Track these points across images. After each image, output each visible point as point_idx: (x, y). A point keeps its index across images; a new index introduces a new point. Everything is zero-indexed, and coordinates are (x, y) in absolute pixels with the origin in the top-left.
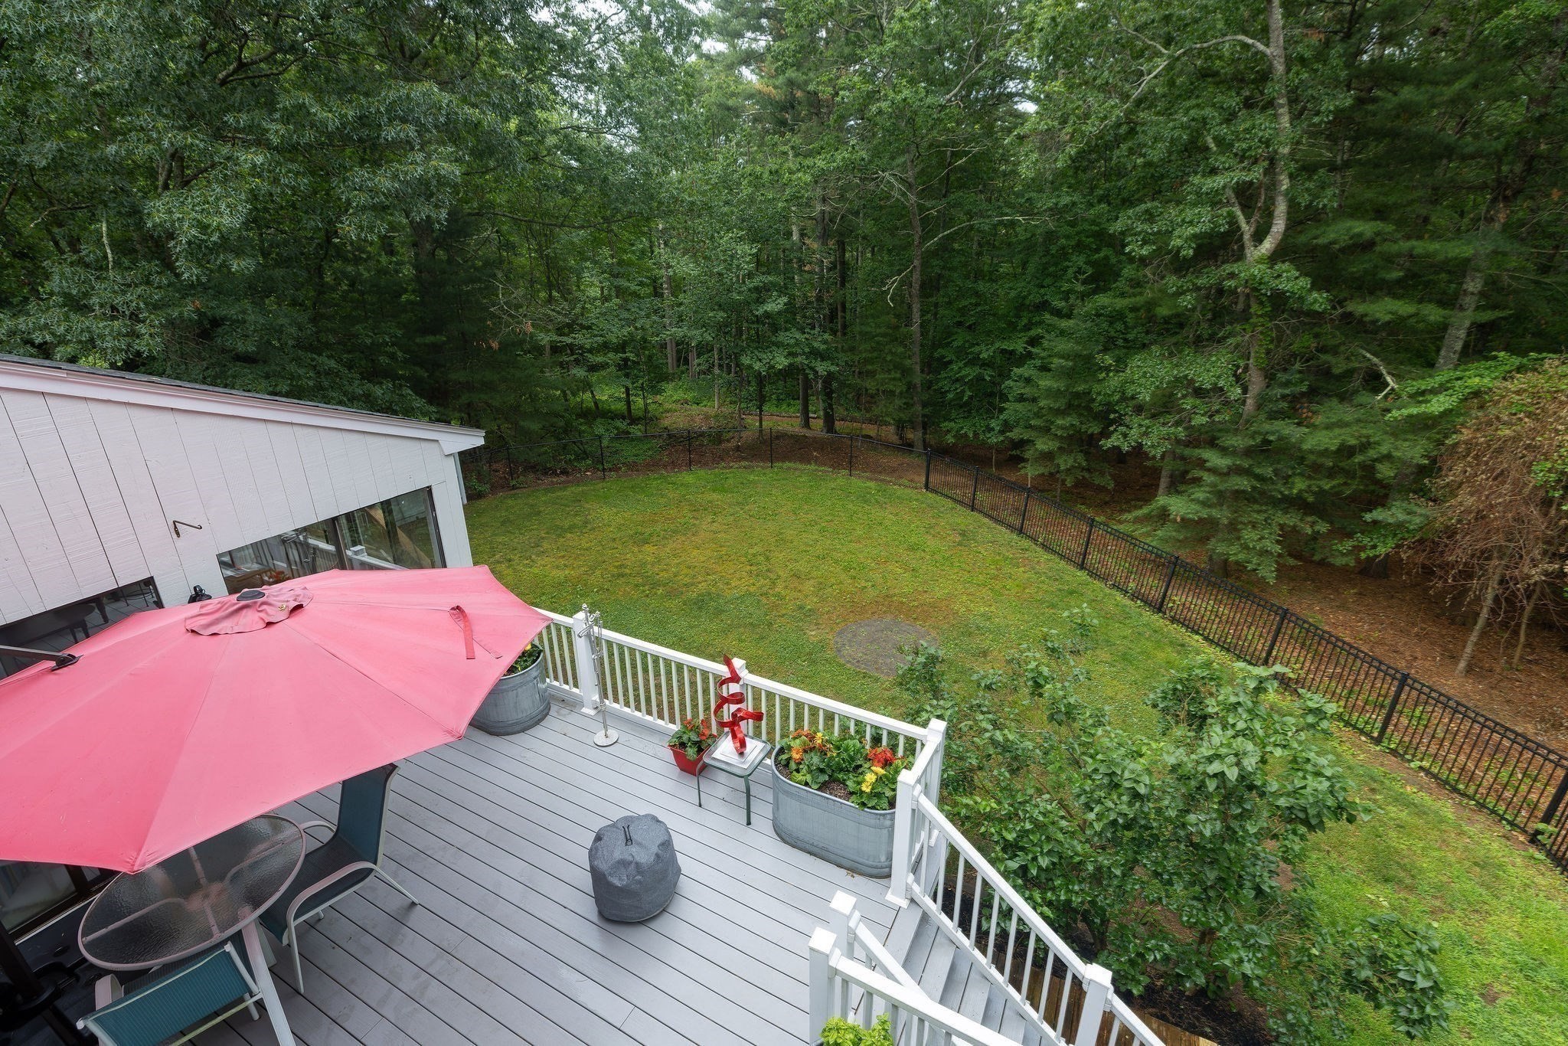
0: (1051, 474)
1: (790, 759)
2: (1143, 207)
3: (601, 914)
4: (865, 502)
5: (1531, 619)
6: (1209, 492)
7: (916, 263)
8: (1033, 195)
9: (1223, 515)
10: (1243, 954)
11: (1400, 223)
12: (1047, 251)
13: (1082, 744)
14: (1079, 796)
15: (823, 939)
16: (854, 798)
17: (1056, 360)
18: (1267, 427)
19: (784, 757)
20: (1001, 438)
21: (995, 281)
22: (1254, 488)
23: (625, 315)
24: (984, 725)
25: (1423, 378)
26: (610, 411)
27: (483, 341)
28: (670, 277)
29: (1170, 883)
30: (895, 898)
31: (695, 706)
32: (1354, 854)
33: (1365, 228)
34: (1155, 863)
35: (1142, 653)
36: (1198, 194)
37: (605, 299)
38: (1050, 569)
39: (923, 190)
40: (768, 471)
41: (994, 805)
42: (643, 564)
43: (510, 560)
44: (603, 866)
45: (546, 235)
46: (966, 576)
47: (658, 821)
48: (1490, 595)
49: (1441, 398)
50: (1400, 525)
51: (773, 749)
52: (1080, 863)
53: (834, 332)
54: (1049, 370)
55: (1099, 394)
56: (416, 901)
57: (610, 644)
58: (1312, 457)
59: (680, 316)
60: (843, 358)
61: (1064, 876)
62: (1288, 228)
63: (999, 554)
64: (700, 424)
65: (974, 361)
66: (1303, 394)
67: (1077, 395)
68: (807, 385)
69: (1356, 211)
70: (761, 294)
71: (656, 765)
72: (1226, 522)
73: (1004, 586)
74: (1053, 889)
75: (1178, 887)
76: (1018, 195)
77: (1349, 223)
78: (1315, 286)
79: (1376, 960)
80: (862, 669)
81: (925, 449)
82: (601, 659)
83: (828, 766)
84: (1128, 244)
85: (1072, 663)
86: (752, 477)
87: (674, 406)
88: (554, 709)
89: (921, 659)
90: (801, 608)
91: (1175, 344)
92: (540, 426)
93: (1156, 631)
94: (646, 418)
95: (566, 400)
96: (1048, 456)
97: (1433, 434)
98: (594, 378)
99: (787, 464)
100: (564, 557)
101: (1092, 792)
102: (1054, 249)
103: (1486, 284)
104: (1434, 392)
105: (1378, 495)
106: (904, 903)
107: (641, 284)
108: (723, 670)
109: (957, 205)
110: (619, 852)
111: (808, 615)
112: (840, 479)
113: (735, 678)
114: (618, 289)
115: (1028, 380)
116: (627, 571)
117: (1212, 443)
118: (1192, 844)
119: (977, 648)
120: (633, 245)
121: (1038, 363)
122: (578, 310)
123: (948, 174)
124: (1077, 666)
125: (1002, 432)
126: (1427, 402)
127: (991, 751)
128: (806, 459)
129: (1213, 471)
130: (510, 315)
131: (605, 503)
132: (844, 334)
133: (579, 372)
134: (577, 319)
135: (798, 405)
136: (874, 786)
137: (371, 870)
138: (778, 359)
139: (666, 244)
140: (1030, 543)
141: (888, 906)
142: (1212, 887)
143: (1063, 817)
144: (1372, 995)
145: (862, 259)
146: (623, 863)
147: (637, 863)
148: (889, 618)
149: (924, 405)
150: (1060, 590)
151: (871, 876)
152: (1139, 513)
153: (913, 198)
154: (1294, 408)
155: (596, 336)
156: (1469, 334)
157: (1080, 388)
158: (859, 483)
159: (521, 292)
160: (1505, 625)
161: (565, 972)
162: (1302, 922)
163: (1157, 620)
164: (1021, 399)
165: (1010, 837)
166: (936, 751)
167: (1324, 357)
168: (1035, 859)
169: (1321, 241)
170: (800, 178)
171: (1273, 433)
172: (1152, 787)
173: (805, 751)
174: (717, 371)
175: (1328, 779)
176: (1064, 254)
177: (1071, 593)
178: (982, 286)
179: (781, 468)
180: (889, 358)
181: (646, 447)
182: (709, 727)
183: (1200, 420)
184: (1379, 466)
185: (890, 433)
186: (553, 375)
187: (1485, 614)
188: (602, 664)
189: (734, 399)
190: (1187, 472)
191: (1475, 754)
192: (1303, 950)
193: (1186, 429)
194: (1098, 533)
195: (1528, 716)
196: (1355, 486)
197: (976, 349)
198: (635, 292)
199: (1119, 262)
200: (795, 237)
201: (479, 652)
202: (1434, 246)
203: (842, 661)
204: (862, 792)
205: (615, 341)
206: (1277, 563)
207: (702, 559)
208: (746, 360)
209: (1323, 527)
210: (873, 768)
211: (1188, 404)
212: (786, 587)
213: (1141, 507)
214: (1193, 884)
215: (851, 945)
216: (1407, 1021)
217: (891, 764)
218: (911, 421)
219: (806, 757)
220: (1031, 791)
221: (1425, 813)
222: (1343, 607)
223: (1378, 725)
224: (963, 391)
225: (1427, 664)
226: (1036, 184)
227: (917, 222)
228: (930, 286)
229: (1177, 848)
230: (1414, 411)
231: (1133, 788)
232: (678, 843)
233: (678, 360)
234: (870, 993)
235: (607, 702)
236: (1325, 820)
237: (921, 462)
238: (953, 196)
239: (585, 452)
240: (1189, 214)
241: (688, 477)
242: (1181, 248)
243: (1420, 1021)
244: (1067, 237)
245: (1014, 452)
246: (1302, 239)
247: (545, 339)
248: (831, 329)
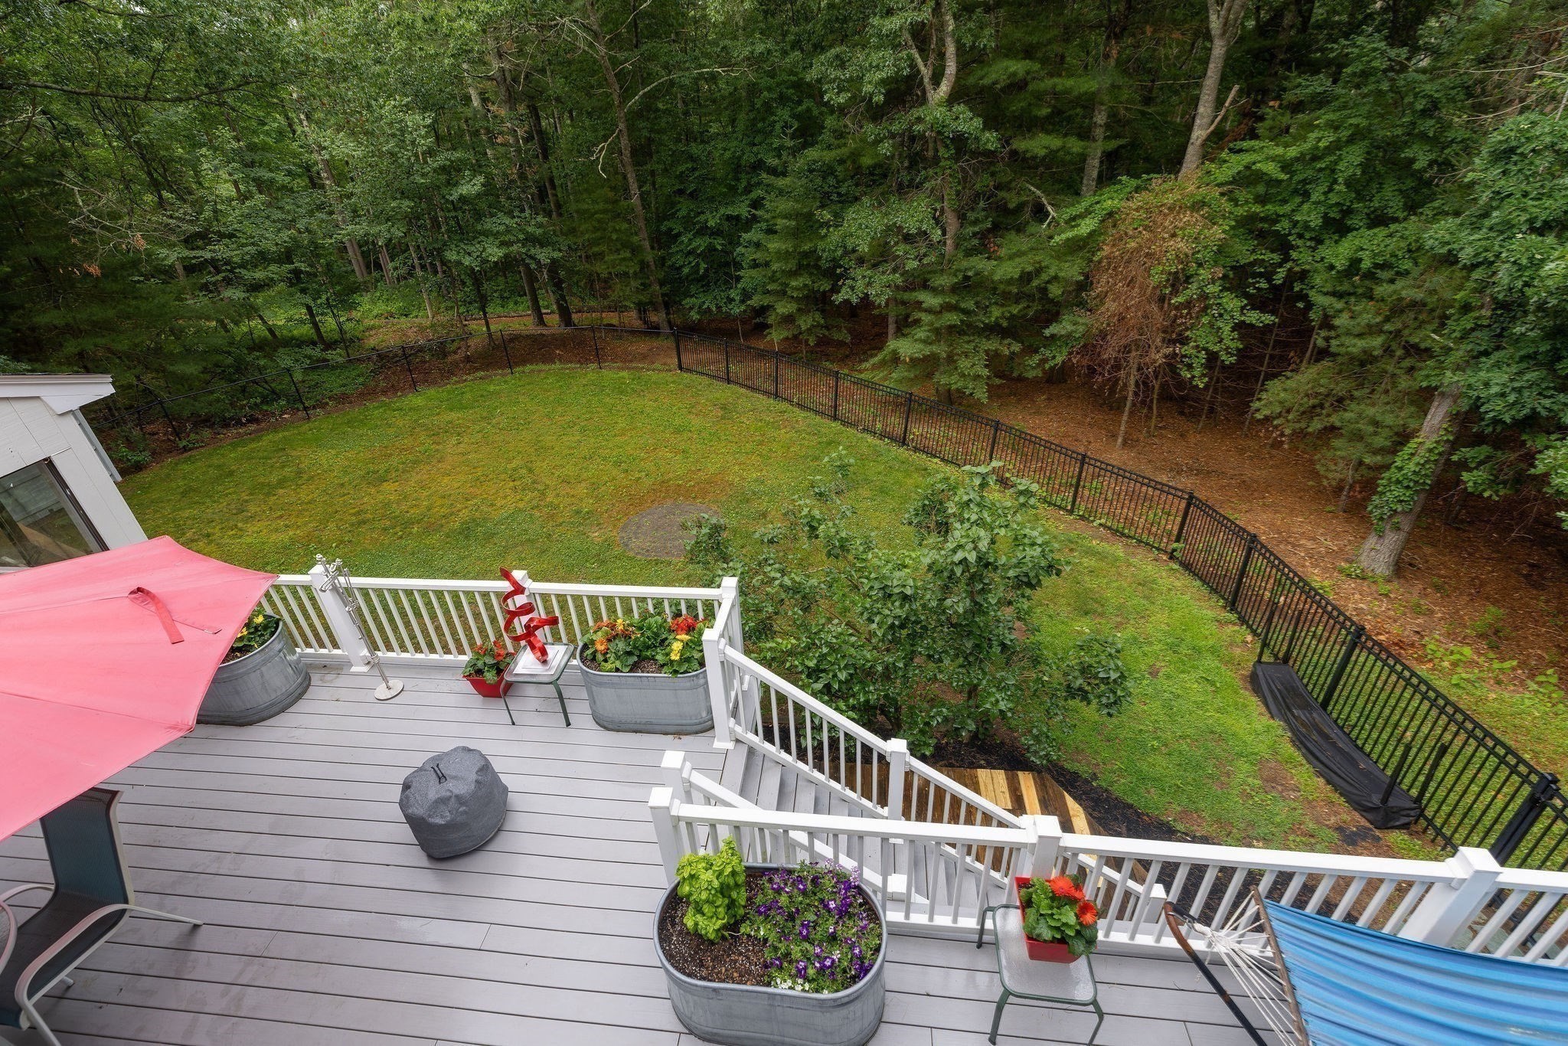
0: (795, 337)
1: (596, 651)
2: (834, 51)
3: (431, 857)
4: (621, 393)
5: (1159, 395)
6: (928, 331)
7: (621, 126)
8: (727, 42)
9: (941, 350)
10: (998, 696)
11: (1044, 61)
12: (753, 105)
13: (860, 570)
14: (862, 614)
15: (660, 796)
16: (665, 669)
17: (779, 221)
18: (965, 264)
19: (589, 652)
20: (743, 308)
21: (708, 143)
22: (962, 321)
23: (278, 215)
24: (773, 574)
25: (1073, 205)
26: (293, 338)
27: (73, 265)
28: (327, 162)
29: (940, 660)
30: (722, 744)
31: (482, 631)
32: (1063, 601)
33: (1017, 67)
34: (928, 648)
35: (895, 483)
36: (880, 36)
37: (244, 197)
38: (808, 426)
39: (611, 40)
40: (509, 378)
41: (794, 641)
42: (387, 505)
43: (208, 535)
44: (418, 811)
45: (125, 115)
46: (735, 447)
47: (470, 750)
48: (1132, 382)
49: (1087, 221)
50: (1069, 335)
51: (576, 648)
52: (872, 666)
53: (549, 214)
54: (775, 232)
55: (824, 251)
56: (198, 922)
57: (365, 592)
58: (1002, 287)
59: (355, 211)
60: (564, 242)
61: (860, 682)
62: (958, 71)
63: (761, 420)
64: (414, 338)
65: (703, 231)
66: (989, 230)
67: (806, 255)
68: (532, 278)
69: (1008, 51)
70: (451, 173)
71: (452, 700)
72: (944, 355)
73: (771, 450)
74: (853, 696)
75: (947, 662)
76: (715, 43)
77: (1006, 63)
78: (987, 127)
79: (1085, 670)
80: (653, 557)
81: (671, 329)
82: (359, 608)
83: (635, 647)
84: (826, 92)
85: (839, 502)
86: (492, 388)
87: (376, 322)
88: (315, 679)
89: (705, 531)
90: (578, 512)
91: (882, 194)
92: (200, 368)
93: (903, 462)
94: (344, 341)
95: (227, 331)
96: (789, 319)
97: (1084, 253)
98: (259, 299)
99: (528, 368)
100: (281, 517)
101: (872, 607)
102: (758, 104)
103: (1109, 117)
104: (1082, 216)
105: (1051, 313)
106: (730, 745)
107: (289, 173)
108: (505, 586)
109: (652, 57)
110: (434, 792)
111: (584, 518)
112: (590, 373)
113: (519, 589)
114: (260, 183)
115: (758, 245)
116: (369, 516)
117: (925, 286)
118: (952, 625)
119: (757, 512)
120: (265, 124)
121: (764, 225)
122: (207, 213)
123: (634, 19)
124: (842, 504)
125: (743, 302)
126: (1078, 225)
127: (783, 595)
128: (548, 359)
129: (929, 311)
130: (104, 227)
131: (318, 446)
132: (560, 215)
133: (235, 294)
134: (210, 225)
135: (526, 301)
136: (682, 652)
137: (124, 911)
138: (489, 250)
139: (308, 117)
140: (788, 405)
141: (717, 752)
142: (971, 654)
143: (851, 635)
144: (1084, 696)
145: (563, 129)
146: (443, 801)
147: (457, 796)
148: (669, 503)
149: (662, 284)
150: (820, 443)
151: (697, 733)
152: (876, 360)
153: (602, 50)
154: (983, 243)
155: (246, 245)
156: (1101, 162)
157: (806, 247)
158: (611, 374)
159: (111, 197)
160: (1143, 402)
161: (405, 923)
162: (1036, 661)
163: (902, 452)
164: (755, 265)
165: (812, 664)
166: (733, 606)
167: (1002, 194)
168: (835, 676)
169: (986, 81)
170: (463, 26)
171: (970, 269)
172: (916, 588)
173: (609, 640)
174: (419, 273)
175: (1040, 545)
176: (768, 108)
177: (829, 443)
178: (695, 149)
179: (523, 372)
180: (614, 237)
181: (354, 373)
182: (505, 647)
183: (912, 264)
184: (1050, 286)
185: (632, 318)
186: (198, 302)
187: (1130, 398)
188: (361, 615)
189: (449, 304)
190: (907, 316)
191: (1133, 506)
192: (1039, 680)
193: (902, 275)
194: (844, 384)
195: (1161, 469)
196: (1036, 307)
197: (702, 218)
198: (284, 187)
199: (821, 113)
200: (476, 102)
201: (185, 632)
202: (1070, 83)
203: (631, 554)
204: (672, 661)
205: (274, 249)
206: (987, 384)
207: (456, 485)
208: (451, 256)
209: (1016, 347)
210: (678, 637)
211: (900, 250)
212: (558, 495)
213: (876, 356)
214: (957, 656)
215: (689, 792)
216: (1107, 706)
217: (694, 629)
218: (651, 303)
219: (612, 646)
220: (823, 621)
221: (1105, 557)
222: (1038, 412)
223: (1070, 500)
224: (698, 264)
225: (1098, 445)
226: (729, 30)
227: (612, 79)
228: (642, 153)
229: (942, 631)
230: (1070, 234)
231: (902, 592)
232: (497, 765)
233: (368, 267)
234: (713, 825)
235: (379, 654)
236: (1041, 578)
237: (670, 343)
238: (645, 47)
239: (273, 392)
240: (875, 57)
241: (416, 400)
242: (871, 95)
243: (1115, 703)
244: (769, 89)
245: (757, 320)
246: (971, 80)
247: (171, 256)
248: (544, 210)
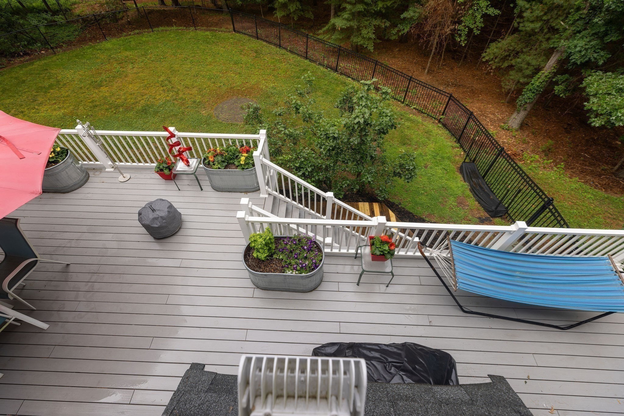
0: (288, 15)
1: (209, 161)
3: (155, 238)
4: (208, 43)
5: (446, 49)
6: (349, 14)
9: (354, 24)
10: (368, 176)
13: (316, 127)
14: (317, 145)
15: (241, 214)
16: (239, 167)
19: (207, 161)
22: (365, 9)
24: (281, 129)
26: (34, 8)
29: (347, 163)
30: (263, 195)
31: (160, 154)
32: (396, 140)
34: (342, 158)
35: (332, 89)
38: (295, 61)
40: (151, 34)
41: (290, 156)
42: (105, 98)
44: (147, 222)
46: (262, 71)
47: (163, 200)
48: (435, 43)
50: (411, 18)
51: (201, 161)
52: (321, 166)
56: (68, 263)
57: (104, 137)
61: (316, 172)
63: (273, 59)
64: (99, 10)
71: (152, 181)
72: (356, 27)
73: (278, 73)
74: (314, 177)
75: (350, 163)
79: (401, 166)
80: (230, 122)
81: (228, 9)
82: (103, 145)
83: (225, 159)
85: (308, 97)
86: (144, 39)
88: (91, 174)
89: (251, 110)
90: (195, 102)
93: (336, 80)
94: (62, 10)
99: (161, 28)
100: (55, 103)
101: (321, 142)
105: (405, 6)
106: (267, 196)
108: (166, 134)
110: (151, 215)
111: (197, 104)
112: (191, 33)
113: (173, 135)
116: (98, 103)
118: (353, 149)
119: (273, 102)
124: (310, 98)
127: (286, 138)
128: (170, 24)
131: (64, 68)
136: (245, 161)
137: (37, 261)
140: (285, 51)
141: (262, 198)
142: (359, 160)
143: (313, 154)
144: (400, 175)
146: (155, 219)
147: (161, 217)
148: (235, 98)
150: (300, 70)
151: (253, 192)
152: (325, 29)
158: (202, 33)
160: (439, 52)
161: (149, 260)
162: (383, 163)
163: (335, 75)
165: (297, 165)
166: (265, 142)
168: (307, 169)
172: (339, 134)
173: (214, 156)
175: (389, 116)
177: (304, 70)
179: (158, 31)
181: (72, 29)
182: (170, 159)
187: (433, 51)
188: (105, 147)
190: (340, 6)
191: (428, 100)
192: (384, 170)
194: (311, 41)
195: (441, 84)
201: (25, 154)
203: (220, 121)
204: (241, 165)
206: (374, 43)
207: (136, 89)
209: (388, 24)
210: (243, 155)
212: (184, 94)
213: (325, 27)
214: (354, 161)
215: (252, 212)
216: (407, 179)
217: (249, 151)
219: (216, 159)
220: (302, 148)
221: (414, 122)
222: (394, 57)
223: (403, 97)
225: (417, 73)
229: (348, 152)
231: (333, 136)
232: (175, 205)
234: (261, 223)
235: (117, 163)
236: (388, 130)
237: (228, 17)
239: (32, 39)
241: (107, 45)
243: (410, 178)
245: (270, 5)
